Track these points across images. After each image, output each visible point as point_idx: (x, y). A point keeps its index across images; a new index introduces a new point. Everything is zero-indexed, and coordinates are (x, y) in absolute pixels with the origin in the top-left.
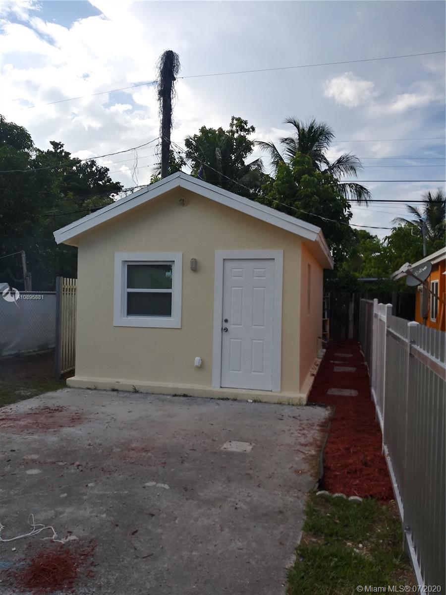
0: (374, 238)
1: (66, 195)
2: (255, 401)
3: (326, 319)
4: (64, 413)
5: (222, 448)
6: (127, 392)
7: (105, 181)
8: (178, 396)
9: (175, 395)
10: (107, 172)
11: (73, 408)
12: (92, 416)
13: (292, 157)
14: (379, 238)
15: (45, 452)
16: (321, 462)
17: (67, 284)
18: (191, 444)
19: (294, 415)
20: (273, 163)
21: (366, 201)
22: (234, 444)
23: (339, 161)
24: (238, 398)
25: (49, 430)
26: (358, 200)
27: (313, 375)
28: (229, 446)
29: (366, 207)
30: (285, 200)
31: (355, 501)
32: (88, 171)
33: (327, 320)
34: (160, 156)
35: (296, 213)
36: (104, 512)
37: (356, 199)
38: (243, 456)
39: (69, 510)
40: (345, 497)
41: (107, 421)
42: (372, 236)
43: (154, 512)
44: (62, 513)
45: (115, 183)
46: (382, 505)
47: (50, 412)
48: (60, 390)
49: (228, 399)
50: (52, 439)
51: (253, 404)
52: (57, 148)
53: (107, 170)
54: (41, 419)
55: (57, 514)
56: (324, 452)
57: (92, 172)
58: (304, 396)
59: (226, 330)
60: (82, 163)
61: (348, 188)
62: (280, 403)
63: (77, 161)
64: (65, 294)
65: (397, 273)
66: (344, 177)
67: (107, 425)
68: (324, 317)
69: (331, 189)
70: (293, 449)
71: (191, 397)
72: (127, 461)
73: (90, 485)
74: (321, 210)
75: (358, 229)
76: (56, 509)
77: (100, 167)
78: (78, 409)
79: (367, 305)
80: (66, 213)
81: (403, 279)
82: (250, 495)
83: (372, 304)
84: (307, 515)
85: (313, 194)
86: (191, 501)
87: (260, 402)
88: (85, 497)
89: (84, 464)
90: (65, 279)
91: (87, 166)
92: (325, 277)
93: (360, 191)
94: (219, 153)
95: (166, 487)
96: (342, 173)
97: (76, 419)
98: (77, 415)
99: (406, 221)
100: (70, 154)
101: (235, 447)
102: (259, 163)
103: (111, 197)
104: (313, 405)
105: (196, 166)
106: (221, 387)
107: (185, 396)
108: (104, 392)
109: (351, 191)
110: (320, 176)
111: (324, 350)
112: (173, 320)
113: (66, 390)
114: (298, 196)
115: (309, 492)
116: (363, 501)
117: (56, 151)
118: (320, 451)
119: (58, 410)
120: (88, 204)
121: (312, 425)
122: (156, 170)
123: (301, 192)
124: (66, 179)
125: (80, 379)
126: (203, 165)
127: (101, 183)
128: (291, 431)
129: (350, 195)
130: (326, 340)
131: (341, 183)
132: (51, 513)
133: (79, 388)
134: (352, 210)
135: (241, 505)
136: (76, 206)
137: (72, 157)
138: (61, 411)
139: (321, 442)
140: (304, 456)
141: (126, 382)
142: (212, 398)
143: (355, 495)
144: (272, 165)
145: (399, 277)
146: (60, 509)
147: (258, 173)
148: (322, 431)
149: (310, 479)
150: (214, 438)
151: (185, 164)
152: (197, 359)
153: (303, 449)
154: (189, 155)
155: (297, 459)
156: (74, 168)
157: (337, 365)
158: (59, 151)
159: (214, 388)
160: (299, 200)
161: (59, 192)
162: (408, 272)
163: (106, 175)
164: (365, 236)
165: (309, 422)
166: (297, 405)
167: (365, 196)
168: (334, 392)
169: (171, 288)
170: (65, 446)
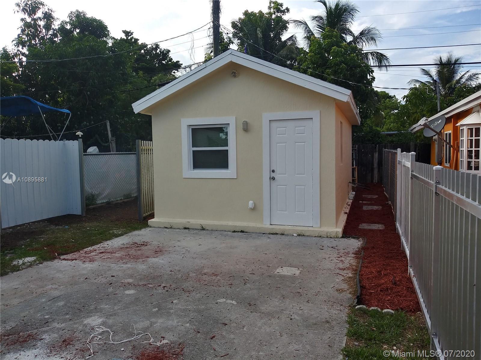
0: (393, 97)
1: (137, 74)
2: (299, 235)
3: (354, 167)
4: (148, 247)
5: (275, 273)
6: (196, 229)
7: (168, 61)
8: (237, 232)
9: (234, 232)
10: (168, 53)
11: (155, 243)
12: (170, 249)
13: (321, 32)
14: (397, 98)
15: (138, 277)
16: (358, 282)
17: (144, 146)
18: (251, 269)
19: (332, 246)
20: (305, 37)
21: (386, 66)
22: (285, 269)
23: (362, 34)
24: (285, 233)
25: (139, 260)
26: (379, 66)
27: (346, 213)
28: (282, 271)
29: (386, 71)
30: (317, 69)
31: (388, 313)
32: (153, 53)
33: (356, 168)
34: (212, 37)
35: (327, 79)
36: (188, 323)
37: (377, 65)
38: (293, 278)
39: (160, 321)
40: (379, 310)
41: (182, 252)
42: (391, 96)
43: (226, 322)
44: (156, 323)
45: (175, 61)
46: (411, 316)
47: (138, 247)
48: (144, 229)
49: (277, 234)
50: (141, 267)
51: (298, 237)
52: (128, 36)
53: (169, 51)
54: (132, 252)
55: (152, 324)
56: (359, 275)
57: (156, 53)
58: (339, 230)
59: (274, 179)
60: (149, 47)
61: (370, 57)
62: (320, 237)
63: (144, 46)
64: (143, 154)
65: (414, 126)
66: (366, 47)
67: (183, 255)
68: (353, 165)
69: (356, 57)
70: (333, 272)
71: (247, 232)
72: (202, 283)
73: (174, 302)
74: (349, 75)
75: (379, 90)
76: (151, 320)
77: (163, 50)
78: (159, 244)
79: (390, 154)
80: (138, 88)
81: (421, 131)
82: (301, 308)
83: (396, 153)
84: (349, 324)
85: (341, 62)
86: (255, 313)
87: (304, 236)
88: (172, 311)
89: (168, 285)
90: (143, 141)
91: (152, 49)
92: (353, 132)
93: (380, 58)
94: (260, 33)
95: (234, 302)
96: (364, 43)
97: (158, 252)
98: (159, 248)
99: (421, 82)
100: (139, 40)
101: (286, 271)
102: (294, 39)
103: (173, 74)
104: (347, 237)
105: (241, 44)
106: (271, 225)
107: (242, 232)
108: (178, 230)
109: (373, 59)
110: (346, 47)
111: (354, 193)
112: (230, 171)
113: (148, 229)
114: (328, 65)
115: (350, 306)
116: (395, 313)
117: (127, 38)
118: (356, 274)
119: (144, 244)
120: (155, 80)
121: (348, 253)
122: (209, 49)
123: (332, 62)
124: (137, 60)
125: (159, 221)
126: (247, 42)
127: (164, 62)
128: (331, 259)
129: (372, 62)
130: (355, 184)
131: (365, 52)
132: (147, 323)
133: (159, 227)
134: (374, 74)
135: (295, 316)
136: (146, 82)
137: (140, 42)
138: (146, 246)
139: (357, 267)
140: (343, 278)
141: (195, 222)
142: (264, 233)
143: (388, 308)
144: (305, 39)
145: (416, 129)
146: (153, 320)
147: (293, 47)
148: (357, 258)
149: (350, 296)
150: (269, 265)
151: (233, 43)
152: (251, 202)
153: (341, 272)
154: (235, 35)
155: (337, 280)
156: (143, 51)
157: (365, 204)
158: (129, 38)
159: (266, 225)
160: (329, 68)
161: (131, 71)
162: (425, 125)
163: (168, 56)
164: (386, 96)
165: (345, 251)
166: (334, 238)
167: (385, 62)
168: (364, 226)
169: (228, 146)
170: (152, 272)
